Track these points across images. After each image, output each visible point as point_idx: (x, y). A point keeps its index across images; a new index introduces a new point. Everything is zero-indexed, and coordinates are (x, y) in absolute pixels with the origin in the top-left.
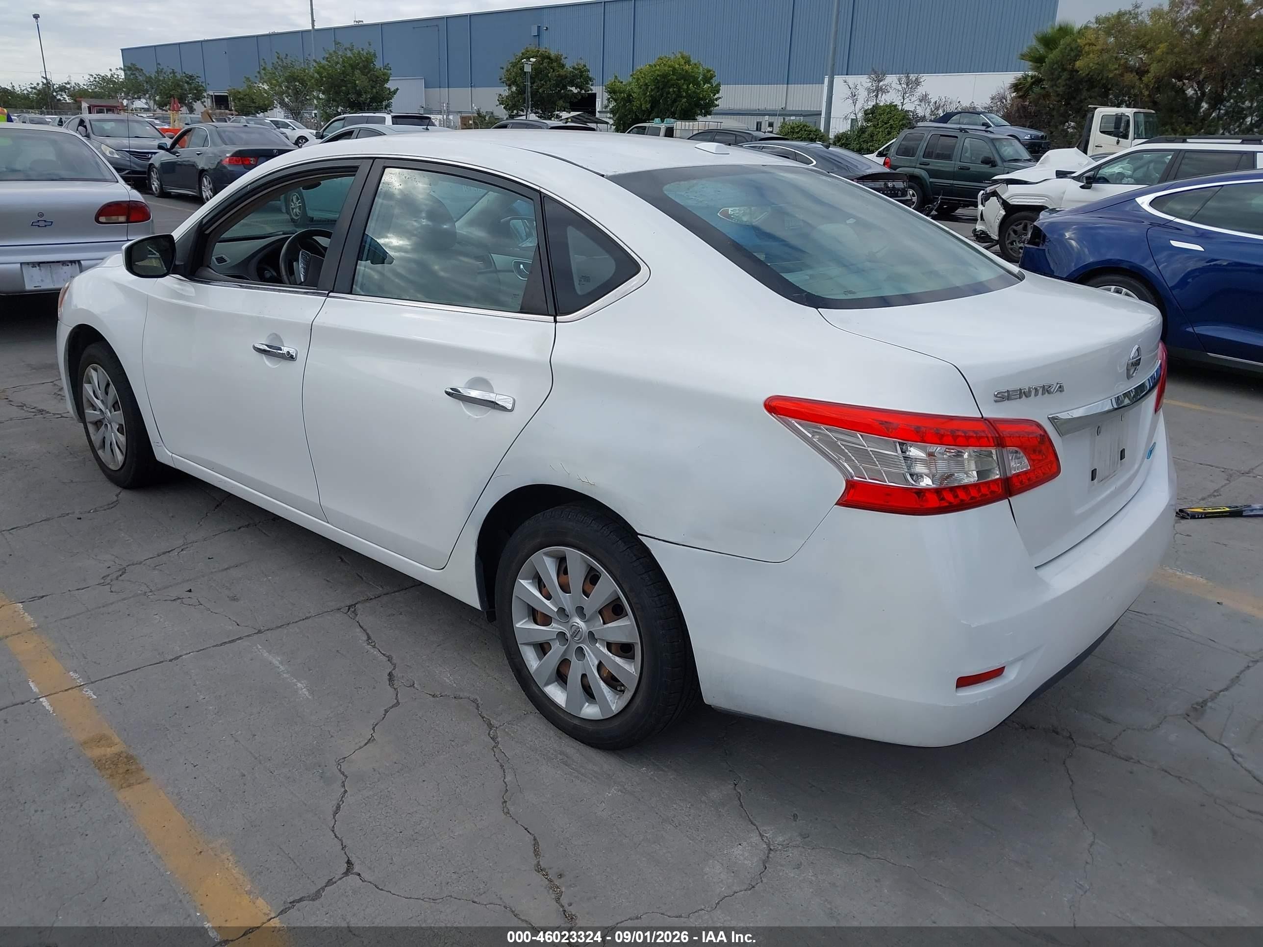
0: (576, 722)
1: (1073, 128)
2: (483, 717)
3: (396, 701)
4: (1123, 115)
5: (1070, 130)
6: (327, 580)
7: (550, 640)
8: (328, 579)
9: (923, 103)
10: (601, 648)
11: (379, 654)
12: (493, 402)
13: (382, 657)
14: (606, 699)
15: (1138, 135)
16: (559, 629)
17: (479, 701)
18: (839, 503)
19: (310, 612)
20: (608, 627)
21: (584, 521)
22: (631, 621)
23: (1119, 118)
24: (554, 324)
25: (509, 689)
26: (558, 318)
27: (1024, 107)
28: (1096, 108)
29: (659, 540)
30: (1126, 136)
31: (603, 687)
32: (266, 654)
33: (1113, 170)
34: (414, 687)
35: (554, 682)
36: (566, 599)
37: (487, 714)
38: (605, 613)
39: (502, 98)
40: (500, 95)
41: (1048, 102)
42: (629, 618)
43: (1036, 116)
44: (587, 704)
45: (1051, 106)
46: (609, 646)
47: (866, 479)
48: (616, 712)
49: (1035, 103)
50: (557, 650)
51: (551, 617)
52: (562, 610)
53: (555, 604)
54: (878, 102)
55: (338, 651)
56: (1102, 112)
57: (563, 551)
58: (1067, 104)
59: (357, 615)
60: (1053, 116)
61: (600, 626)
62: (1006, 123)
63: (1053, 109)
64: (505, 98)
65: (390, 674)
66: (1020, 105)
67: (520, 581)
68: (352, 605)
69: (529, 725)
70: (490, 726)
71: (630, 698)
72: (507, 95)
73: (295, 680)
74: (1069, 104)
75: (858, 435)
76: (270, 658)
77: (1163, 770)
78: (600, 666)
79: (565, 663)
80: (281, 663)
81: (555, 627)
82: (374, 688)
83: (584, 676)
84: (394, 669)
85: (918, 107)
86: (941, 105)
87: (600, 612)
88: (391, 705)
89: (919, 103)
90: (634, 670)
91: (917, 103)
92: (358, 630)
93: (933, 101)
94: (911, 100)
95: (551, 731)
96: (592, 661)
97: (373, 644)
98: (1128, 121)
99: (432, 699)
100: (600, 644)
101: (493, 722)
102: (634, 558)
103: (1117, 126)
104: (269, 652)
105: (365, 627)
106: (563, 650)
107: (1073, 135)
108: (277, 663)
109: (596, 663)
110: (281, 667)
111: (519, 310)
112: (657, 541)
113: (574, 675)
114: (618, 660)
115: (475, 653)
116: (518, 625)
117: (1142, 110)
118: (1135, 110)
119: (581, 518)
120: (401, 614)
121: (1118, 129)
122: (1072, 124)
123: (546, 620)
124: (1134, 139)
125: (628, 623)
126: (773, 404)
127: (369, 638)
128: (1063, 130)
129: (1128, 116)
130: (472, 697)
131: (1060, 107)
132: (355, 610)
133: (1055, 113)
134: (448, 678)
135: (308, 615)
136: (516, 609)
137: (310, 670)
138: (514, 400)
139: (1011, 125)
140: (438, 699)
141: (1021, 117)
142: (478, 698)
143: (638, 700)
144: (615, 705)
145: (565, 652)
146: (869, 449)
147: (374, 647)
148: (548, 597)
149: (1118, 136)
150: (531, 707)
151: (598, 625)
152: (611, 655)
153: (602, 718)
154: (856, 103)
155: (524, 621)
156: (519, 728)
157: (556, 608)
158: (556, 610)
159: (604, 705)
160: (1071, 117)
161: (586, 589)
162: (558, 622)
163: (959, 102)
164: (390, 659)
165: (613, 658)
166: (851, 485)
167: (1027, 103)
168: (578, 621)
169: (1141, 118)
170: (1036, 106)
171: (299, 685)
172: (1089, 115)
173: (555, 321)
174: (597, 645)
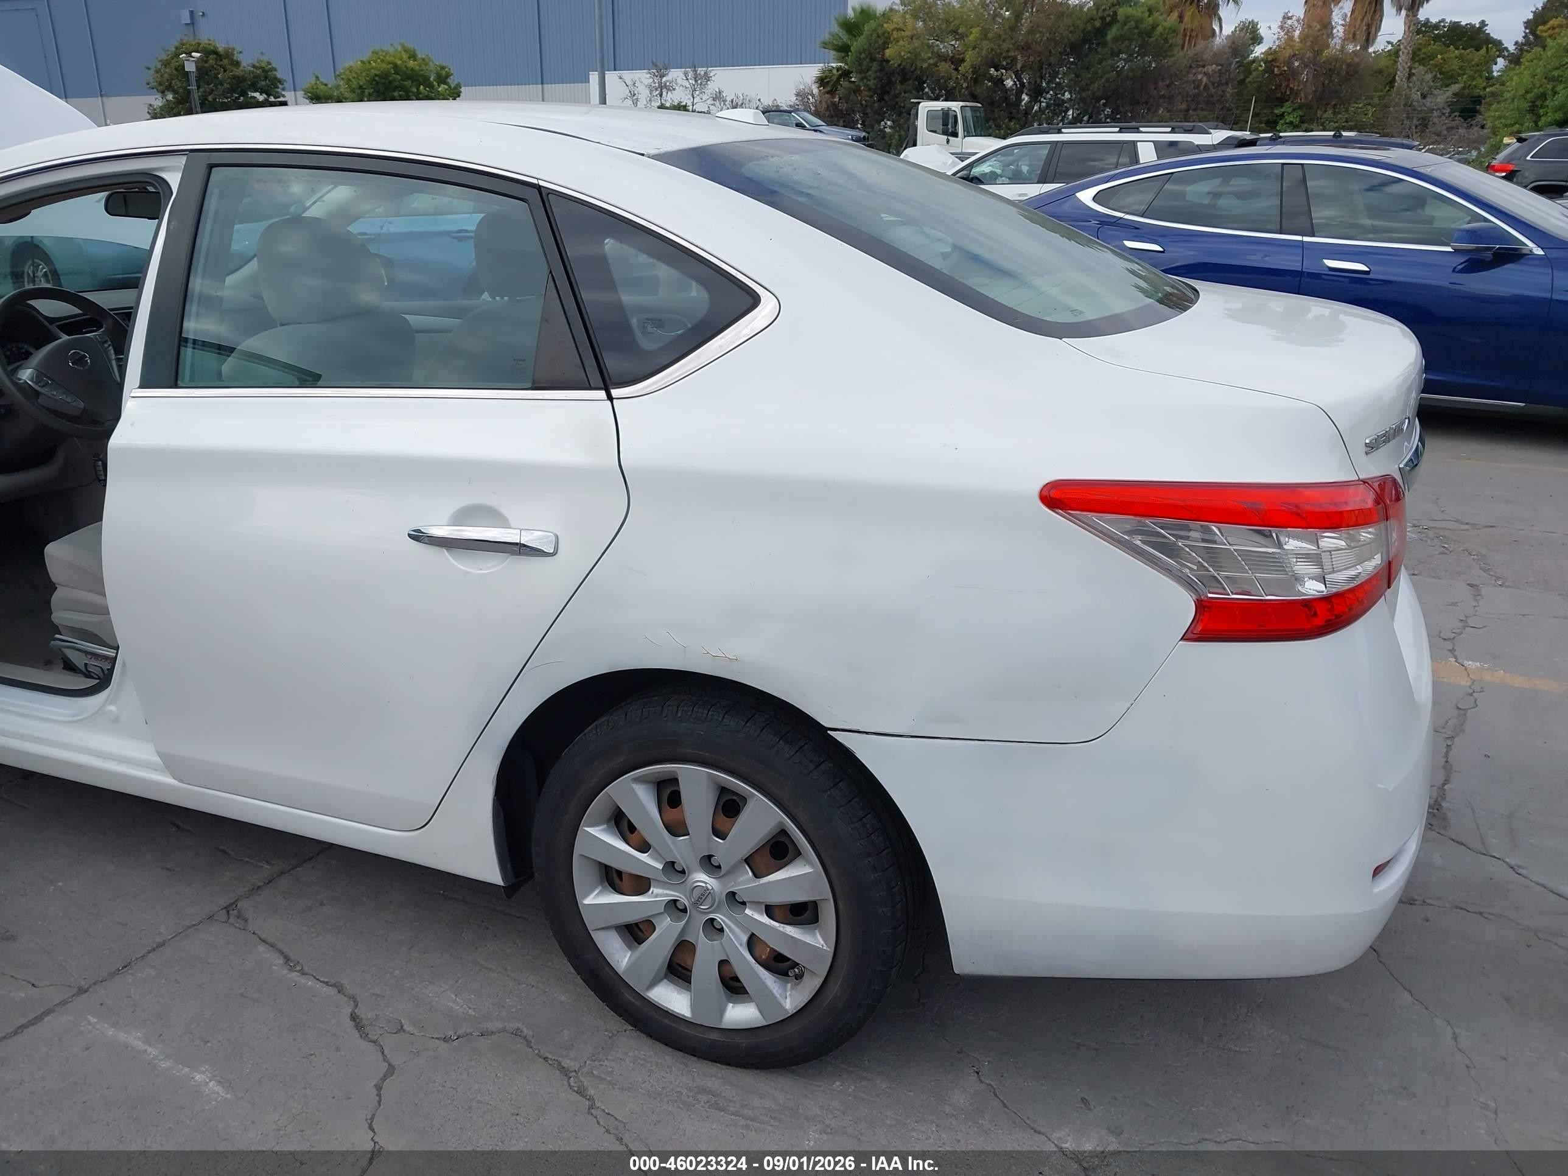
0: (714, 1036)
1: (891, 127)
2: (546, 1059)
3: (387, 1064)
4: (949, 109)
5: (888, 130)
6: (167, 869)
7: (652, 916)
8: (168, 867)
9: (717, 103)
10: (757, 916)
11: (318, 985)
12: (517, 544)
13: (326, 989)
14: (773, 994)
15: (968, 132)
16: (667, 895)
17: (525, 1031)
18: (1190, 636)
19: (160, 933)
20: (769, 882)
21: (709, 717)
22: (812, 865)
23: (946, 114)
24: (609, 402)
25: (563, 998)
26: (615, 393)
27: (833, 104)
28: (919, 103)
29: (867, 733)
30: (955, 134)
31: (763, 977)
32: (111, 1032)
33: (982, 169)
34: (404, 1031)
35: (662, 980)
36: (680, 848)
37: (549, 1052)
38: (758, 860)
39: (155, 110)
40: (151, 105)
41: (859, 98)
42: (810, 863)
43: (849, 115)
44: (731, 1005)
45: (864, 102)
46: (770, 911)
47: (1229, 595)
48: (791, 1013)
49: (846, 98)
50: (666, 931)
51: (649, 879)
52: (670, 866)
53: (658, 856)
54: (663, 102)
55: (242, 995)
56: (926, 107)
57: (674, 771)
58: (881, 100)
59: (246, 921)
60: (867, 114)
61: (749, 881)
62: (824, 124)
63: (866, 106)
64: (158, 110)
65: (354, 1017)
66: (829, 101)
67: (586, 829)
68: (231, 904)
69: (626, 1054)
70: (565, 1071)
71: (818, 986)
72: (160, 104)
73: (187, 1070)
74: (883, 99)
75: (1213, 527)
76: (122, 1036)
77: (1457, 907)
78: (753, 942)
79: (683, 948)
80: (147, 1041)
81: (658, 895)
82: (338, 1049)
83: (723, 964)
84: (356, 1006)
85: (712, 107)
86: (739, 104)
87: (748, 861)
88: (381, 1075)
89: (713, 102)
90: (822, 942)
91: (710, 102)
92: (262, 948)
93: (729, 99)
94: (702, 99)
95: (666, 1057)
96: (736, 938)
97: (298, 968)
98: (956, 117)
99: (445, 1045)
100: (750, 909)
101: (566, 1063)
102: (812, 766)
103: (945, 124)
104: (115, 1025)
105: (271, 940)
106: (680, 929)
107: (891, 136)
108: (139, 1045)
109: (745, 938)
110: (150, 1049)
111: (530, 385)
112: (865, 735)
113: (704, 966)
114: (790, 930)
115: (477, 948)
116: (588, 901)
117: (968, 104)
118: (962, 104)
119: (702, 713)
120: (322, 904)
121: (947, 126)
122: (889, 123)
123: (641, 885)
124: (965, 137)
125: (807, 870)
126: (1053, 494)
127: (287, 959)
128: (880, 130)
129: (955, 111)
130: (512, 1026)
131: (874, 103)
132: (239, 912)
133: (869, 111)
134: (455, 1002)
135: (159, 939)
136: (580, 873)
137: (206, 1042)
138: (557, 537)
139: (828, 125)
140: (455, 1043)
141: (832, 117)
142: (520, 1025)
143: (835, 988)
144: (788, 1001)
145: (684, 931)
146: (1232, 548)
147: (303, 973)
148: (644, 847)
149: (948, 135)
150: (614, 1022)
151: (744, 881)
152: (776, 924)
153: (766, 1024)
154: (637, 103)
155: (596, 893)
156: (613, 1064)
157: (661, 863)
158: (660, 866)
159: (765, 1002)
160: (887, 115)
161: (718, 826)
162: (662, 884)
163: (759, 100)
164: (340, 989)
165: (781, 929)
166: (1203, 607)
167: (837, 99)
168: (701, 878)
169: (969, 114)
170: (847, 103)
171: (198, 1077)
172: (913, 112)
173: (610, 398)
174: (748, 911)
